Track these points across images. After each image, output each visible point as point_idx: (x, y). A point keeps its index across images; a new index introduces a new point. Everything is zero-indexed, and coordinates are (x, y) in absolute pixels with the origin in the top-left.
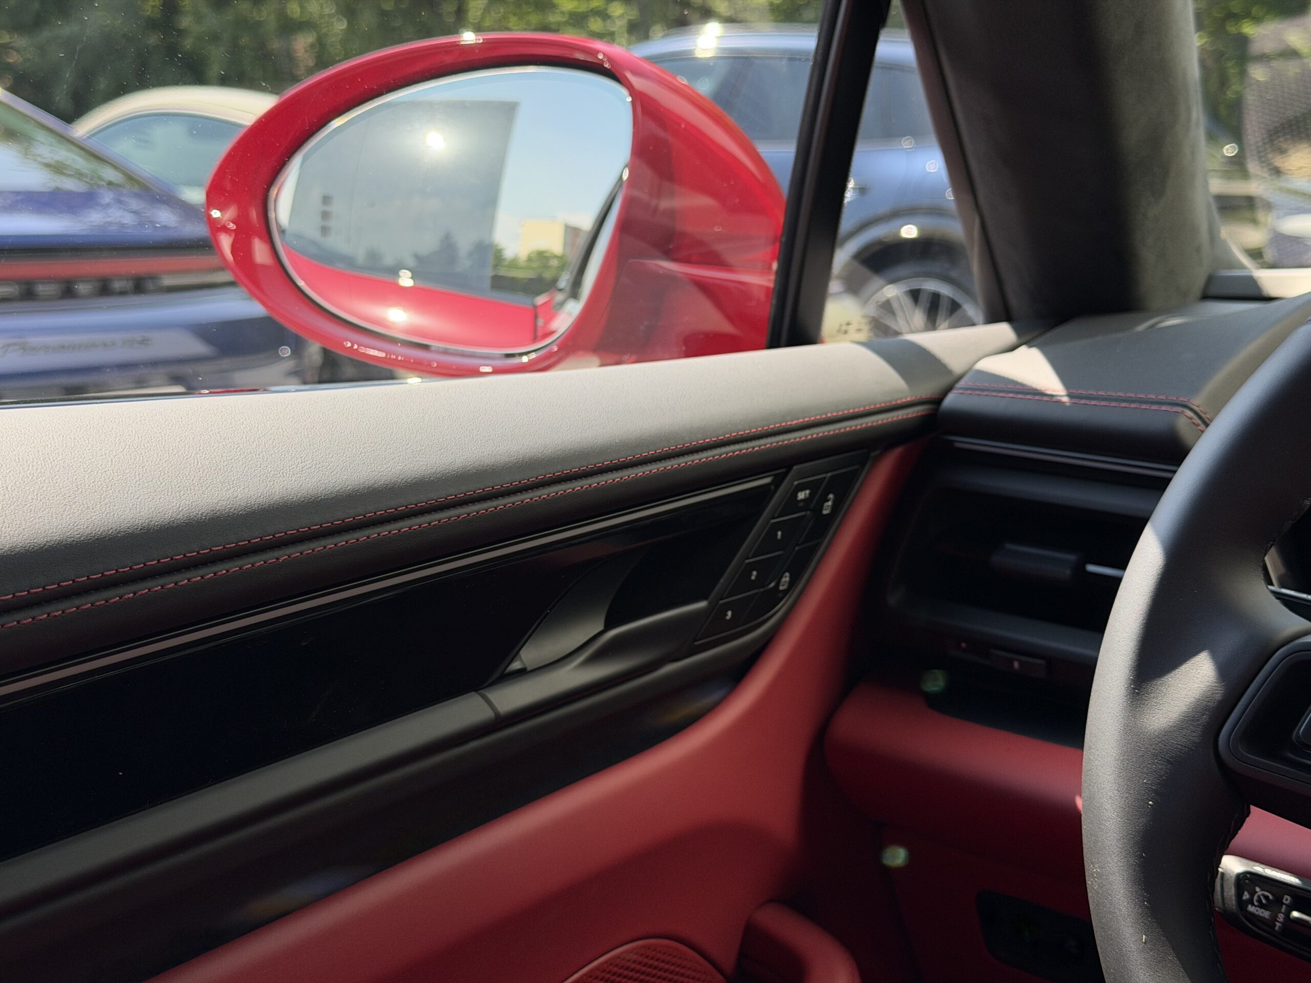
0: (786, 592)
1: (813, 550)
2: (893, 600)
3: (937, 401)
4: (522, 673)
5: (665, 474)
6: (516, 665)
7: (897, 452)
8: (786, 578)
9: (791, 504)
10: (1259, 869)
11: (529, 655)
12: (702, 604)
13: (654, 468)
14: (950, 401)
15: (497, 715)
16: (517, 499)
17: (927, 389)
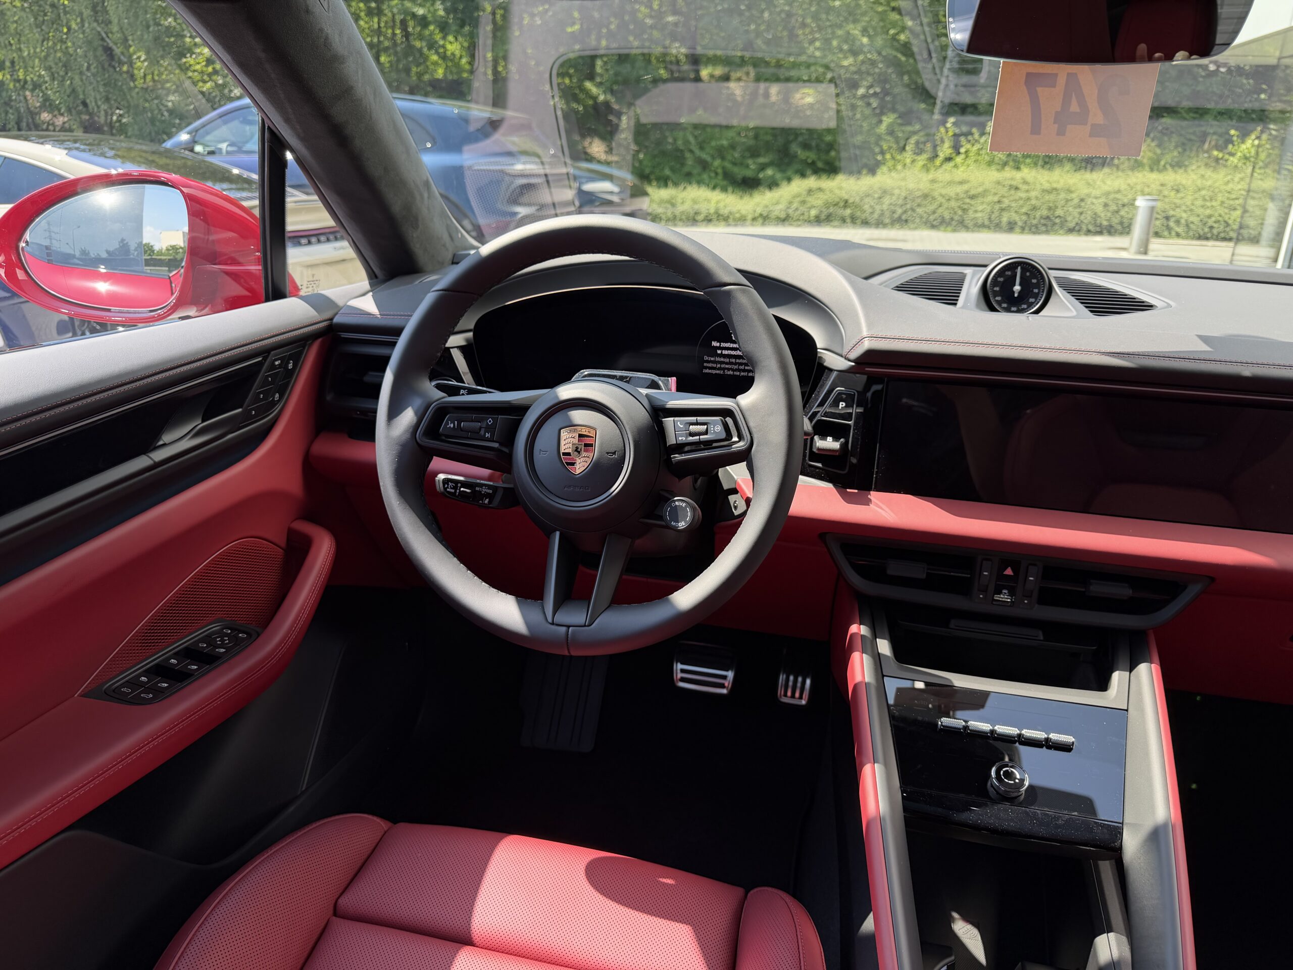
0: (279, 401)
1: (287, 384)
2: (329, 397)
3: (331, 319)
4: (164, 445)
5: (210, 363)
6: (161, 443)
7: (320, 340)
8: (277, 395)
9: (272, 367)
10: (450, 477)
11: (166, 438)
12: (240, 410)
13: (205, 362)
14: (336, 320)
15: (155, 462)
16: (145, 381)
17: (327, 315)
